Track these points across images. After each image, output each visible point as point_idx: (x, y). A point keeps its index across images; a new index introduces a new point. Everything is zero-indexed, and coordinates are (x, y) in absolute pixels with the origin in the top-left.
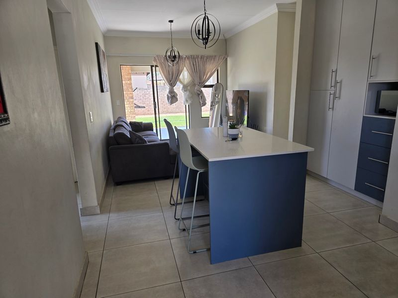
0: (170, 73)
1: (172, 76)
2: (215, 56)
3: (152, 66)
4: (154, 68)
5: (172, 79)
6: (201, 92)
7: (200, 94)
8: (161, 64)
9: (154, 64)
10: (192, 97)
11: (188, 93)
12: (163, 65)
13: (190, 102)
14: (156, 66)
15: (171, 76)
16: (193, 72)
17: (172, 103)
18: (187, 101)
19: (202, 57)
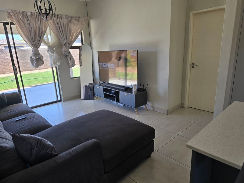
0: (32, 32)
1: (35, 36)
2: (79, 18)
3: (5, 24)
4: (8, 26)
5: (35, 39)
6: (69, 53)
7: (68, 55)
8: (18, 21)
9: (9, 21)
10: (60, 59)
11: (55, 54)
12: (21, 22)
13: (58, 64)
14: (12, 24)
15: (33, 35)
16: (58, 32)
17: (37, 66)
18: (55, 63)
19: (66, 17)
